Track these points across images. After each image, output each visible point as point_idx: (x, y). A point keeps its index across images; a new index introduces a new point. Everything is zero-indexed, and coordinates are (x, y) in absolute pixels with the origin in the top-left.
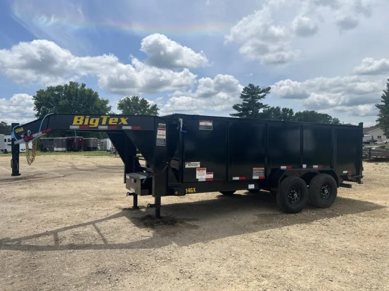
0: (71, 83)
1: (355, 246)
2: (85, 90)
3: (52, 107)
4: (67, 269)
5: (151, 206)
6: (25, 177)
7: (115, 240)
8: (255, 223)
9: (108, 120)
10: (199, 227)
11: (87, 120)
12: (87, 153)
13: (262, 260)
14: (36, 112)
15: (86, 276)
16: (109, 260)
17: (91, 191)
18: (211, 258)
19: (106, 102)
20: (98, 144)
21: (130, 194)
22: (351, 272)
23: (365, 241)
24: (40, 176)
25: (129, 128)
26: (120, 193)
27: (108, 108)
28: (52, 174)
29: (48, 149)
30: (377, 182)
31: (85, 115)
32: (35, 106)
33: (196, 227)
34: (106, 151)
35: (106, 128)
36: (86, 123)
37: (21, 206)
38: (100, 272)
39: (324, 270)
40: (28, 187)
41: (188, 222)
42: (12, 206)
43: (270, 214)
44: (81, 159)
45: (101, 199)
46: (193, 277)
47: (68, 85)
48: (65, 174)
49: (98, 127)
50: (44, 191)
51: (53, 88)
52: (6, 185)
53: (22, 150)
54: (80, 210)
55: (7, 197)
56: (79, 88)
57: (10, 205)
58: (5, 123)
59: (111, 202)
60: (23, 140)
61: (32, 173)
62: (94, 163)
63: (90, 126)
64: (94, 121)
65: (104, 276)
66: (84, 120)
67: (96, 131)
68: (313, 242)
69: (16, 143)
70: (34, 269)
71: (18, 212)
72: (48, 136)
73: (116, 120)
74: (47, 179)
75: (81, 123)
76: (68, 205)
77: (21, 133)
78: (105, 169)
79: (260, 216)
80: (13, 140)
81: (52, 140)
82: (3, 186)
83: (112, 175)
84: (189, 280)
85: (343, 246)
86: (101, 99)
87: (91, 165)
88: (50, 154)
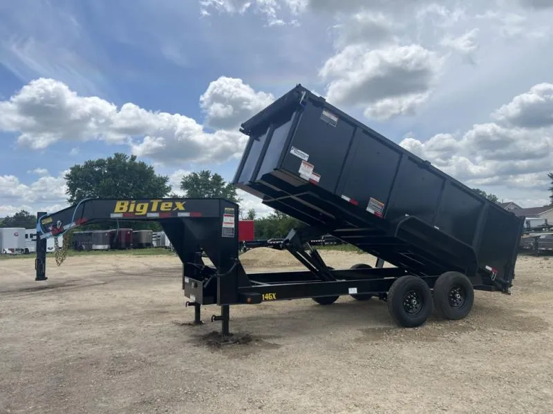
0: (117, 155)
1: (489, 367)
2: (135, 164)
3: (90, 189)
4: (104, 398)
5: (216, 318)
6: (52, 285)
7: (167, 363)
8: (358, 340)
9: (159, 205)
10: (280, 346)
11: (132, 206)
12: (137, 251)
13: (358, 386)
14: (69, 196)
15: (127, 408)
16: (158, 388)
17: (141, 303)
18: (291, 385)
19: (165, 180)
20: (154, 239)
21: (190, 304)
22: (475, 399)
23: (503, 361)
24: (73, 283)
25: (187, 215)
26: (178, 304)
27: (168, 188)
28: (88, 281)
29: (84, 247)
30: (541, 283)
31: (130, 200)
32: (68, 188)
33: (276, 346)
34: (164, 249)
35: (156, 215)
36: (131, 210)
37: (46, 323)
38: (144, 402)
39: (439, 397)
40: (56, 297)
41: (266, 341)
42: (35, 323)
43: (380, 329)
44: (128, 261)
45: (153, 312)
46: (265, 407)
47: (113, 158)
48: (106, 281)
49: (146, 214)
50: (77, 302)
51: (93, 162)
52: (27, 297)
53: (49, 248)
54: (125, 327)
55: (28, 312)
56: (127, 161)
57: (32, 322)
58: (26, 213)
59: (165, 316)
60: (51, 233)
61: (63, 279)
62: (146, 265)
63: (137, 214)
64: (142, 208)
65: (150, 406)
66: (129, 207)
67: (144, 220)
68: (432, 363)
69: (42, 237)
70: (62, 399)
71: (43, 330)
72: (84, 229)
73: (170, 204)
74: (83, 287)
75: (125, 210)
76: (109, 321)
77: (49, 224)
78: (160, 273)
79: (367, 331)
80: (38, 234)
81: (90, 234)
82: (23, 297)
83: (170, 281)
84: (259, 410)
85: (472, 368)
86: (157, 176)
87: (142, 266)
88: (86, 255)
